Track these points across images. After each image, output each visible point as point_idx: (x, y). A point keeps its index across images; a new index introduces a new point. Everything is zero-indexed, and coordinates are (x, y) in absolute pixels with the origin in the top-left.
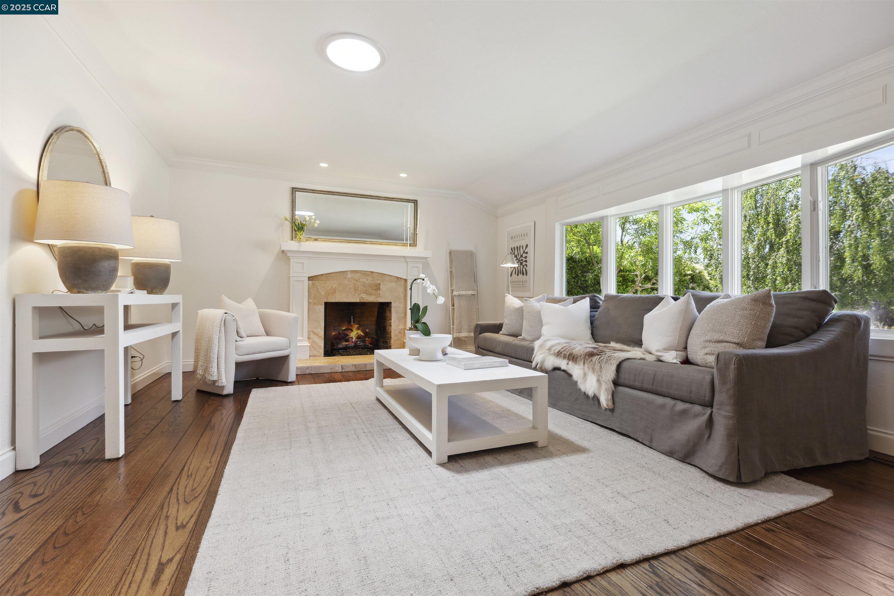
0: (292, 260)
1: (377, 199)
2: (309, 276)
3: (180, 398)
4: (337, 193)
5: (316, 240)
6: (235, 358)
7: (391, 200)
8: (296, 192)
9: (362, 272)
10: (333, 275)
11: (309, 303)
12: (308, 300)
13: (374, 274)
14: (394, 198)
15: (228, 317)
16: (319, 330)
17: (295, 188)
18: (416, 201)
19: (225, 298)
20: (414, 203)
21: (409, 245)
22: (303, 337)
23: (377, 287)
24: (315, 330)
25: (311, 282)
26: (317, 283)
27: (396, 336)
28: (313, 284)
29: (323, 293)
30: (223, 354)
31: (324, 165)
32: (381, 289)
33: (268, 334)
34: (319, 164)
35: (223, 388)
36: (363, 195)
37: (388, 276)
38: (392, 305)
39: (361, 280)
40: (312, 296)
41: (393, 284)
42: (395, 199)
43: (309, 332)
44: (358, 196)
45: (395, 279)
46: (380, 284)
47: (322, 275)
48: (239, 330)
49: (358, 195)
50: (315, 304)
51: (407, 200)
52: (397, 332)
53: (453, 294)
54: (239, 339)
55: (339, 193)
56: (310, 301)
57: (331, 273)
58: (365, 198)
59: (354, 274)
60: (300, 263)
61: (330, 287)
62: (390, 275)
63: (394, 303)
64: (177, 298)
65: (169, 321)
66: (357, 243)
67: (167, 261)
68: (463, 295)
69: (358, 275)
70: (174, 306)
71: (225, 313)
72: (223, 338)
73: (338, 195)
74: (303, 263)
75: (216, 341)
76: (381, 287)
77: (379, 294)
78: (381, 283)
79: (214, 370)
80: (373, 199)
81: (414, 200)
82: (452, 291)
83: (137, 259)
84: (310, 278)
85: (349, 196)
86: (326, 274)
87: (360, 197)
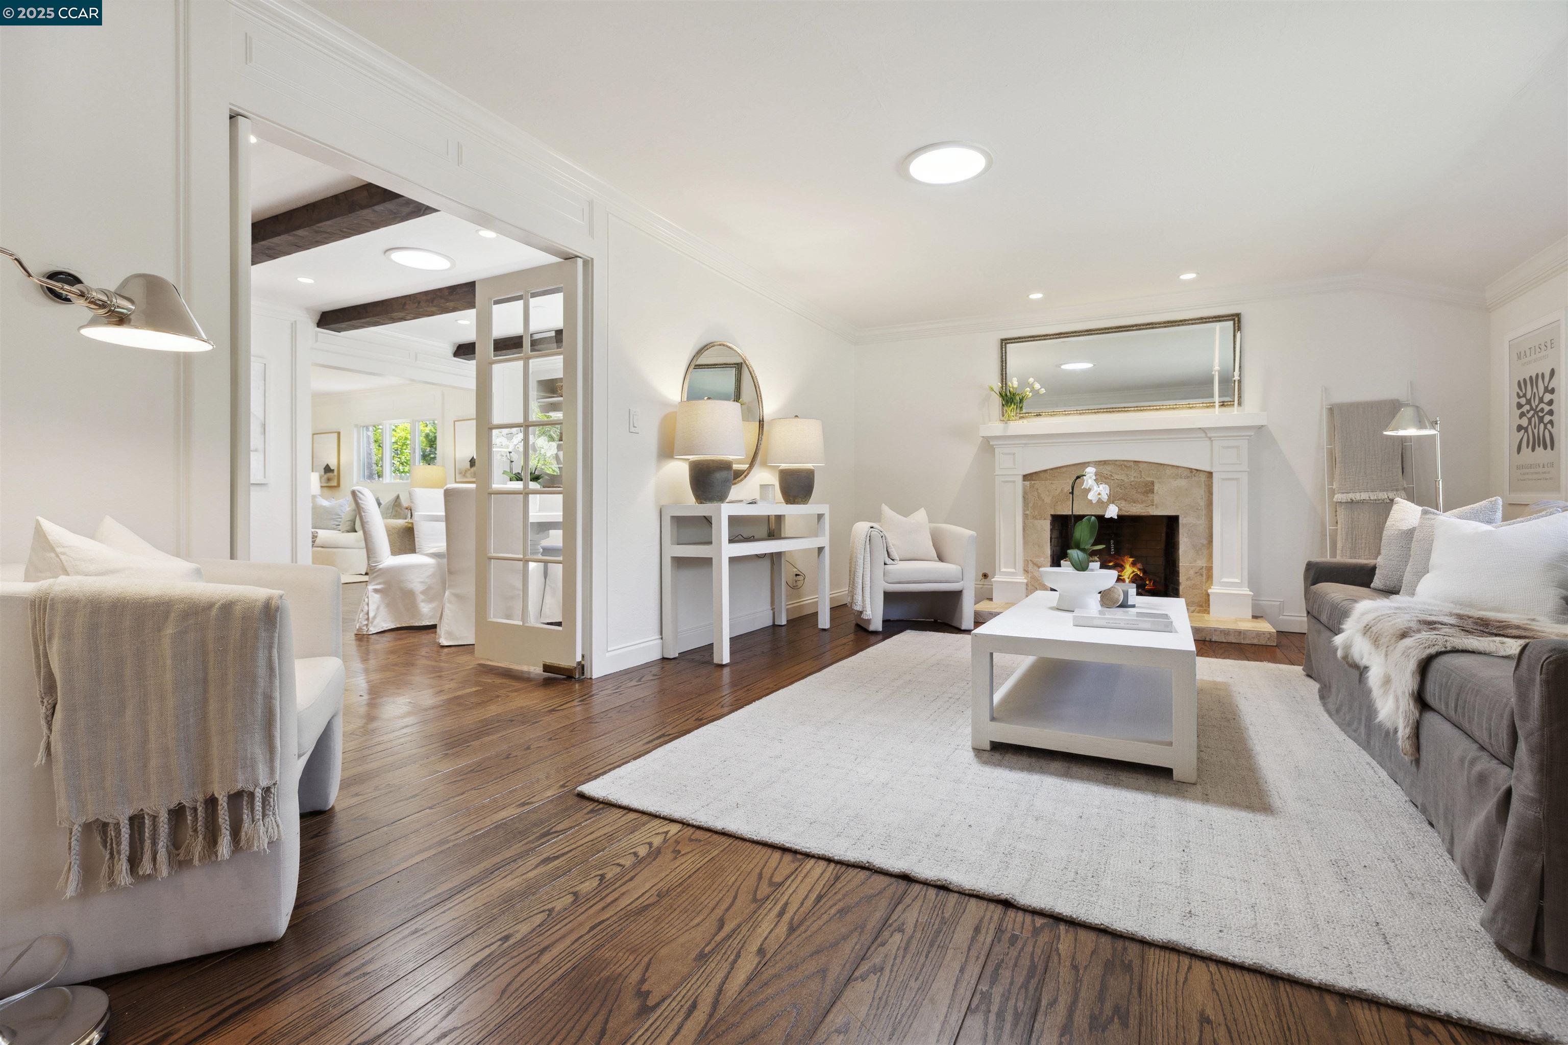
0: (997, 451)
1: (1150, 328)
2: (1025, 473)
3: (827, 626)
4: (1072, 332)
5: (1039, 415)
6: (883, 586)
7: (1179, 325)
8: (1008, 345)
9: (1117, 463)
10: (1064, 470)
11: (1025, 516)
12: (1024, 511)
13: (1140, 465)
14: (1185, 320)
15: (874, 533)
16: (1042, 559)
17: (1006, 339)
18: (1238, 315)
19: (886, 509)
20: (1234, 320)
21: (1217, 404)
22: (1015, 568)
23: (1149, 489)
24: (1036, 560)
25: (1027, 483)
26: (1037, 484)
27: (1188, 579)
28: (1032, 486)
29: (1048, 500)
30: (868, 579)
31: (1036, 296)
32: (1155, 491)
33: (941, 558)
34: (1028, 296)
35: (869, 621)
36: (1121, 327)
37: (1170, 467)
38: (1181, 521)
39: (1116, 477)
40: (1031, 505)
41: (1182, 483)
42: (1188, 320)
43: (1026, 562)
44: (1110, 330)
45: (1187, 473)
46: (1153, 483)
47: (1045, 471)
48: (889, 550)
49: (1111, 328)
50: (1035, 518)
51: (1215, 317)
52: (1192, 572)
53: (1335, 500)
54: (889, 561)
55: (1075, 332)
56: (1028, 512)
57: (1060, 467)
58: (1125, 331)
59: (1101, 467)
60: (1009, 454)
61: (1059, 490)
62: (1173, 466)
63: (1185, 517)
64: (824, 509)
65: (815, 534)
66: (1110, 412)
67: (809, 466)
68: (1362, 502)
69: (1109, 468)
70: (820, 517)
71: (872, 527)
72: (868, 559)
73: (1074, 336)
74: (1014, 454)
75: (861, 562)
76: (1156, 488)
77: (1152, 501)
78: (1155, 481)
79: (859, 598)
80: (1140, 329)
81: (1232, 315)
82: (1332, 492)
83: (784, 466)
84: (1026, 477)
85: (1094, 334)
86: (1052, 469)
87: (1115, 332)
